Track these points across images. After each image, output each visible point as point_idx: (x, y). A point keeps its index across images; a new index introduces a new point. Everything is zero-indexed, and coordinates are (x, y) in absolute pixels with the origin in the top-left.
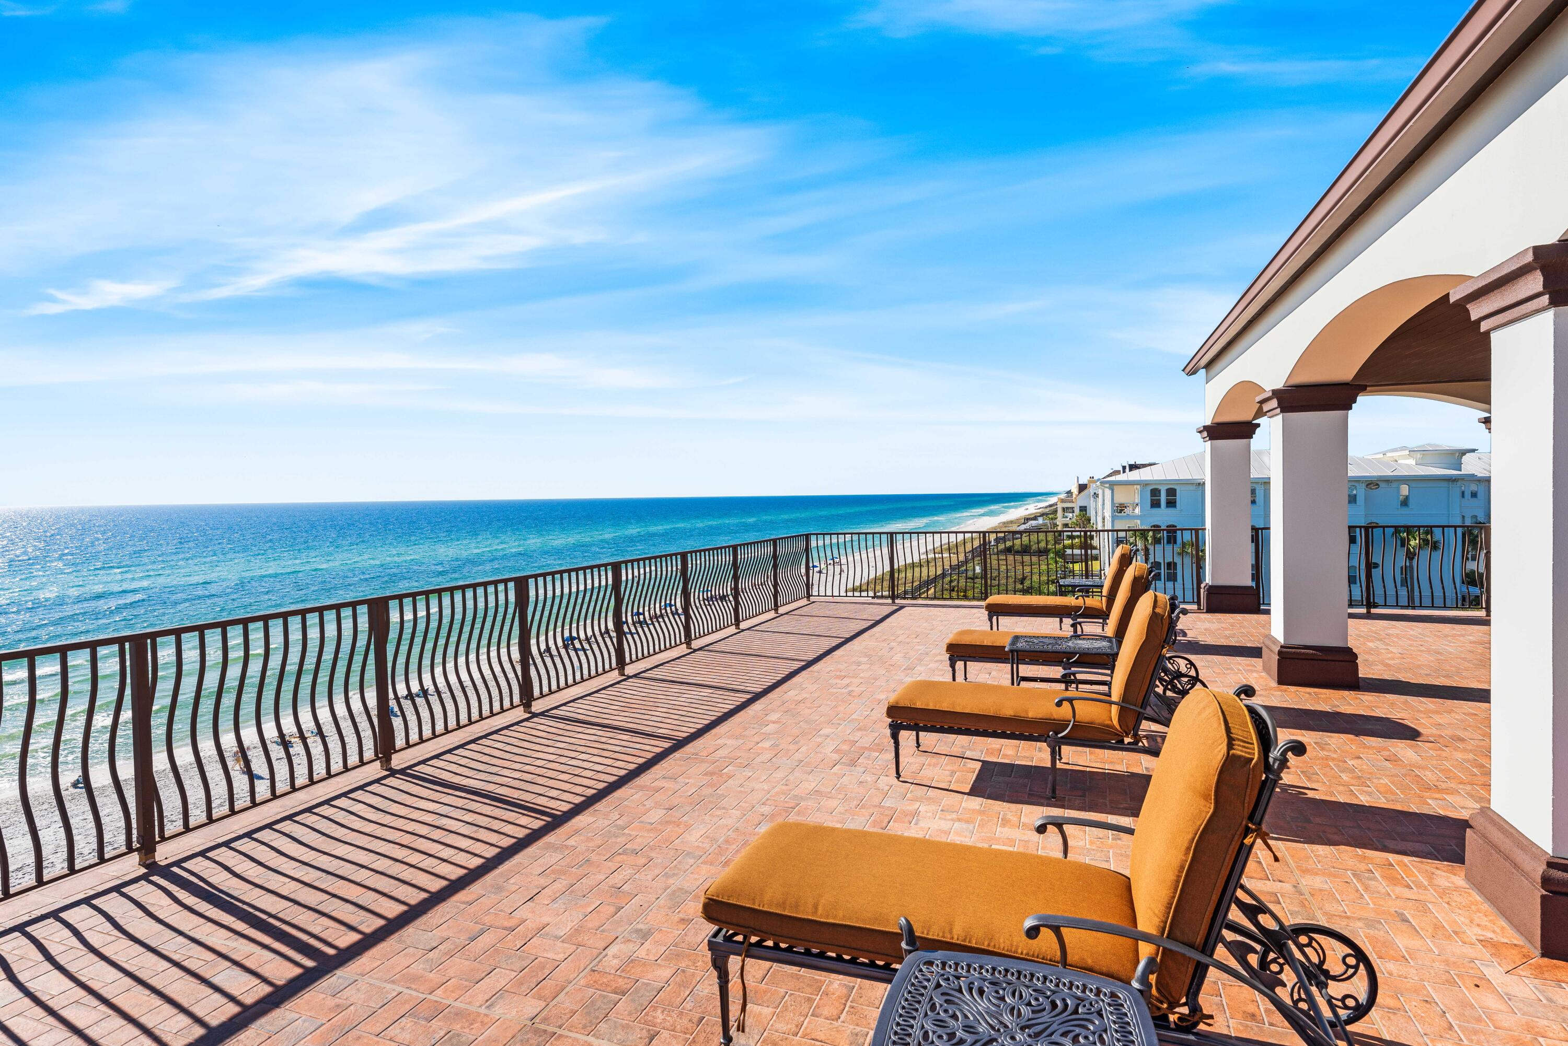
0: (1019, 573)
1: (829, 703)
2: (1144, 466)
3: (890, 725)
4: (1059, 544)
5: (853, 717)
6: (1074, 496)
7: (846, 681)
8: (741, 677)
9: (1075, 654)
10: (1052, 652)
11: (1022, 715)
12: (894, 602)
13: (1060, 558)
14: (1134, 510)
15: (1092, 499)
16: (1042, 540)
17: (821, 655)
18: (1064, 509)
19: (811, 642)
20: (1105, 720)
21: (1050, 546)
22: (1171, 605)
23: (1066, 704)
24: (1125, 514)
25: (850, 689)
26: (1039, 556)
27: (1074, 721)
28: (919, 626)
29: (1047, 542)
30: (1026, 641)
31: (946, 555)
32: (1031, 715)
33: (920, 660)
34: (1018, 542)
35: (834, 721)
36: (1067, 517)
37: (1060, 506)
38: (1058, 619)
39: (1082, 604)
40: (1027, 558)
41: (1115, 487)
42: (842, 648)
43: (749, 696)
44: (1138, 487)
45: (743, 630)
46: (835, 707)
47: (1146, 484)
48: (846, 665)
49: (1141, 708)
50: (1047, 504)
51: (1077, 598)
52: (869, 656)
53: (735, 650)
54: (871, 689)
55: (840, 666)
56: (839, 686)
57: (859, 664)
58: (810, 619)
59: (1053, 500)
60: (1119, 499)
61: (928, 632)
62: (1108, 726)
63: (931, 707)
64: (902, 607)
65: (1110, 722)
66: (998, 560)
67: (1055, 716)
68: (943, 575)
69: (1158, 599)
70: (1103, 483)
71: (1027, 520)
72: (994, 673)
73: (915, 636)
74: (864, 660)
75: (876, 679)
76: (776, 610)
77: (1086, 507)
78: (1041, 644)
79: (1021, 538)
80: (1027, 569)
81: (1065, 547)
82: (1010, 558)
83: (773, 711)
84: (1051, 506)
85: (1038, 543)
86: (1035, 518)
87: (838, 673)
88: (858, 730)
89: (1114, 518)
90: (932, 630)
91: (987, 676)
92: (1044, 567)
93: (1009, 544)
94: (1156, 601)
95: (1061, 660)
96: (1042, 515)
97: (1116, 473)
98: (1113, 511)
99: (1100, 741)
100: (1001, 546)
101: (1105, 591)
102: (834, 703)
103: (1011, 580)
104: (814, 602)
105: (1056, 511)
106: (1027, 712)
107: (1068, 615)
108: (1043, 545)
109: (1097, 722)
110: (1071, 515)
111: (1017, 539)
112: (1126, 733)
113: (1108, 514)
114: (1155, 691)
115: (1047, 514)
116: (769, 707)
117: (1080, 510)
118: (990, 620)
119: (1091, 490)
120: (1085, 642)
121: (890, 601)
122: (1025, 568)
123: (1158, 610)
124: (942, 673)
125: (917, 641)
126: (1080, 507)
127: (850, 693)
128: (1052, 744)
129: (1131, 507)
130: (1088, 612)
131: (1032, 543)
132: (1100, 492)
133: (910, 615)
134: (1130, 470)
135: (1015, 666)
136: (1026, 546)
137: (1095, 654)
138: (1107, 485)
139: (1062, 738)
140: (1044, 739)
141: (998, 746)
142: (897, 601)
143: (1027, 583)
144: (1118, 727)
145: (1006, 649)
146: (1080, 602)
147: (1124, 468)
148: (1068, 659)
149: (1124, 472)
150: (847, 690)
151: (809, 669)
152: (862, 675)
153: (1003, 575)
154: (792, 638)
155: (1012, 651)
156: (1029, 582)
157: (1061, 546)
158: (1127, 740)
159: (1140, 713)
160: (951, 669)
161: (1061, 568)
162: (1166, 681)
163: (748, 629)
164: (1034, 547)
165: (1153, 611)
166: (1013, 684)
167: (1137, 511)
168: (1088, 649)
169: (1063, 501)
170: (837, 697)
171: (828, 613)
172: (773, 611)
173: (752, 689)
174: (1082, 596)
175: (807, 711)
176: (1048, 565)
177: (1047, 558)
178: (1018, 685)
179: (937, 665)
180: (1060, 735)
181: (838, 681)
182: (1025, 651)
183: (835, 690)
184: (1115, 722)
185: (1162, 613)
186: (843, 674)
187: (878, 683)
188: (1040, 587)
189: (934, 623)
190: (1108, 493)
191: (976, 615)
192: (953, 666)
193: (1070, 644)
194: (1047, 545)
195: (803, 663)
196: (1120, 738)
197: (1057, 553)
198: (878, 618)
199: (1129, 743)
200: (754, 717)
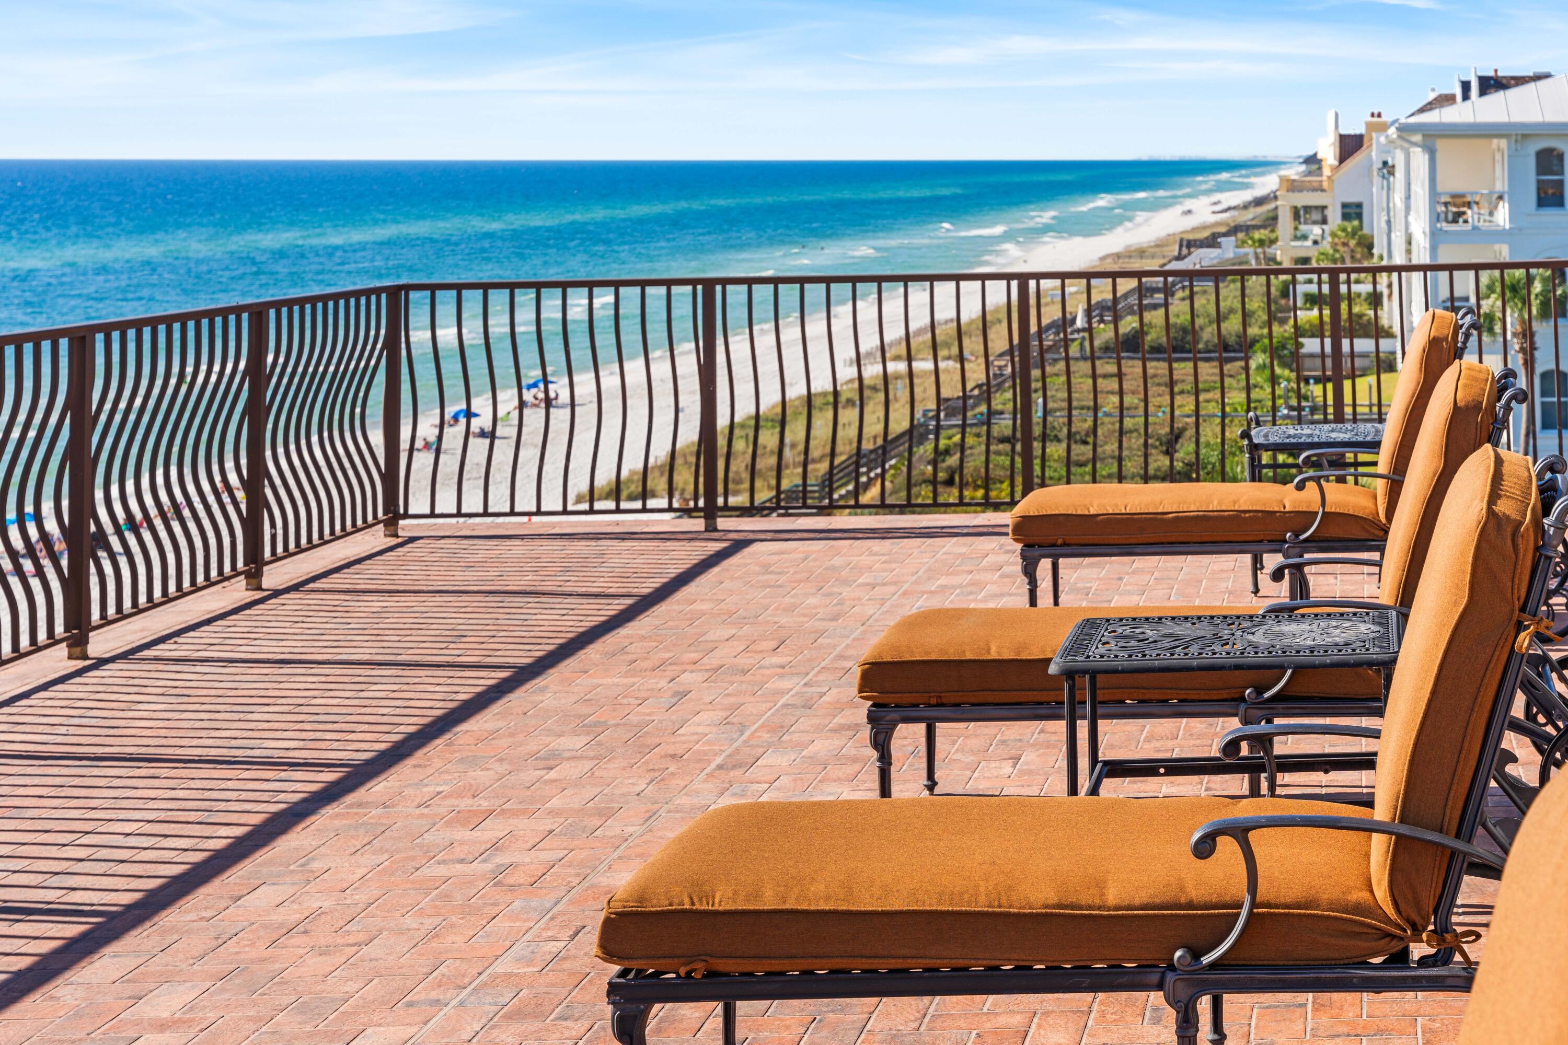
0: (1160, 417)
1: (410, 921)
2: (1520, 81)
3: (613, 989)
4: (1283, 322)
5: (499, 968)
6: (1327, 172)
7: (493, 830)
8: (54, 852)
9: (1282, 668)
10: (1201, 668)
11: (1084, 900)
12: (711, 528)
13: (1284, 365)
14: (1491, 214)
15: (1377, 180)
16: (1232, 311)
17: (411, 737)
18: (1296, 214)
19: (375, 691)
20: (1349, 890)
21: (1253, 331)
22: (1542, 490)
23: (1227, 846)
24: (1469, 227)
25: (501, 859)
26: (1222, 362)
27: (1254, 905)
28: (790, 609)
29: (1246, 316)
30: (1122, 637)
31: (923, 365)
32: (1113, 896)
33: (779, 729)
34: (1155, 317)
35: (417, 995)
36: (1305, 237)
37: (1284, 205)
38: (1247, 558)
39: (1316, 507)
40: (1183, 369)
41: (1440, 144)
42: (496, 708)
43: (72, 930)
44: (1503, 143)
45: (101, 662)
46: (434, 934)
47: (1525, 136)
48: (502, 768)
49: (1458, 836)
50: (1247, 196)
51: (1300, 487)
52: (595, 729)
53: (52, 743)
54: (584, 854)
55: (479, 776)
56: (459, 852)
57: (550, 760)
58: (391, 602)
59: (1267, 183)
60: (1450, 183)
61: (821, 625)
62: (1358, 909)
63: (768, 902)
64: (739, 545)
65: (1365, 895)
66: (1094, 377)
67: (1194, 893)
68: (914, 434)
69: (1506, 469)
70: (1405, 130)
71: (1189, 245)
72: (1029, 757)
73: (774, 644)
74: (578, 742)
75: (607, 814)
76: (254, 576)
77: (1359, 206)
78: (1167, 643)
79: (1166, 305)
80: (1185, 404)
81: (1299, 331)
82: (1133, 368)
83: (168, 978)
84: (1259, 202)
85: (1219, 318)
86: (1212, 242)
87: (465, 803)
88: (509, 1017)
89: (1435, 237)
90: (834, 618)
91: (1007, 768)
92: (1236, 397)
93: (1129, 324)
94: (1497, 478)
95: (1234, 693)
96: (1234, 230)
97: (1446, 100)
98: (1435, 218)
99: (1330, 965)
100: (1105, 333)
101: (1384, 459)
102: (429, 923)
103: (1134, 442)
104: (412, 540)
105: (1275, 218)
106: (1101, 886)
107: (1276, 545)
108: (1232, 325)
109: (1325, 897)
110: (1317, 230)
111: (1155, 307)
112: (1414, 927)
113: (1420, 226)
114: (1505, 777)
115: (1248, 228)
116: (155, 965)
117: (1346, 217)
118: (1030, 572)
119: (1373, 153)
120: (1305, 626)
121: (698, 524)
122: (1178, 400)
123: (1502, 507)
124: (850, 770)
125: (776, 660)
126: (1345, 206)
127: (497, 879)
128: (1183, 992)
129: (1484, 204)
130: (1334, 531)
131: (1199, 322)
132: (1398, 159)
133: (766, 568)
134: (1483, 92)
135: (1083, 727)
136: (1184, 330)
137: (1333, 665)
138: (1417, 138)
139: (1213, 966)
140: (1154, 978)
141: (1017, 1020)
142: (722, 523)
143: (1184, 451)
144: (1390, 910)
145: (1053, 669)
146: (1309, 498)
147: (1466, 86)
148: (1260, 691)
149: (1466, 97)
150: (488, 866)
151: (350, 798)
152: (555, 803)
153: (1108, 426)
154: (300, 678)
155: (1070, 674)
156: (1192, 447)
157: (1289, 328)
158: (1418, 950)
159: (1453, 853)
160: (875, 755)
161: (1287, 398)
162: (1547, 738)
163: (124, 656)
164: (1208, 334)
165: (1491, 512)
166: (1073, 790)
167: (1502, 216)
168: (1312, 649)
169: (1292, 186)
170: (446, 896)
171: (461, 578)
172: (241, 581)
173: (94, 897)
174: (1317, 480)
175: (315, 964)
176: (1248, 389)
177: (1247, 369)
178: (1094, 791)
179: (837, 742)
180: (1206, 959)
181: (461, 834)
182: (1115, 671)
183: (442, 871)
184: (1381, 893)
185: (1515, 515)
186: (485, 804)
187: (613, 828)
188: (1223, 461)
189: (846, 592)
190: (1420, 159)
191: (991, 559)
192: (881, 744)
193: (1259, 637)
194: (1245, 324)
195: (330, 776)
196: (1396, 947)
197: (1274, 351)
198: (647, 587)
199: (1424, 962)
200: (78, 1015)
